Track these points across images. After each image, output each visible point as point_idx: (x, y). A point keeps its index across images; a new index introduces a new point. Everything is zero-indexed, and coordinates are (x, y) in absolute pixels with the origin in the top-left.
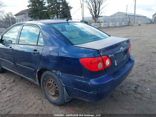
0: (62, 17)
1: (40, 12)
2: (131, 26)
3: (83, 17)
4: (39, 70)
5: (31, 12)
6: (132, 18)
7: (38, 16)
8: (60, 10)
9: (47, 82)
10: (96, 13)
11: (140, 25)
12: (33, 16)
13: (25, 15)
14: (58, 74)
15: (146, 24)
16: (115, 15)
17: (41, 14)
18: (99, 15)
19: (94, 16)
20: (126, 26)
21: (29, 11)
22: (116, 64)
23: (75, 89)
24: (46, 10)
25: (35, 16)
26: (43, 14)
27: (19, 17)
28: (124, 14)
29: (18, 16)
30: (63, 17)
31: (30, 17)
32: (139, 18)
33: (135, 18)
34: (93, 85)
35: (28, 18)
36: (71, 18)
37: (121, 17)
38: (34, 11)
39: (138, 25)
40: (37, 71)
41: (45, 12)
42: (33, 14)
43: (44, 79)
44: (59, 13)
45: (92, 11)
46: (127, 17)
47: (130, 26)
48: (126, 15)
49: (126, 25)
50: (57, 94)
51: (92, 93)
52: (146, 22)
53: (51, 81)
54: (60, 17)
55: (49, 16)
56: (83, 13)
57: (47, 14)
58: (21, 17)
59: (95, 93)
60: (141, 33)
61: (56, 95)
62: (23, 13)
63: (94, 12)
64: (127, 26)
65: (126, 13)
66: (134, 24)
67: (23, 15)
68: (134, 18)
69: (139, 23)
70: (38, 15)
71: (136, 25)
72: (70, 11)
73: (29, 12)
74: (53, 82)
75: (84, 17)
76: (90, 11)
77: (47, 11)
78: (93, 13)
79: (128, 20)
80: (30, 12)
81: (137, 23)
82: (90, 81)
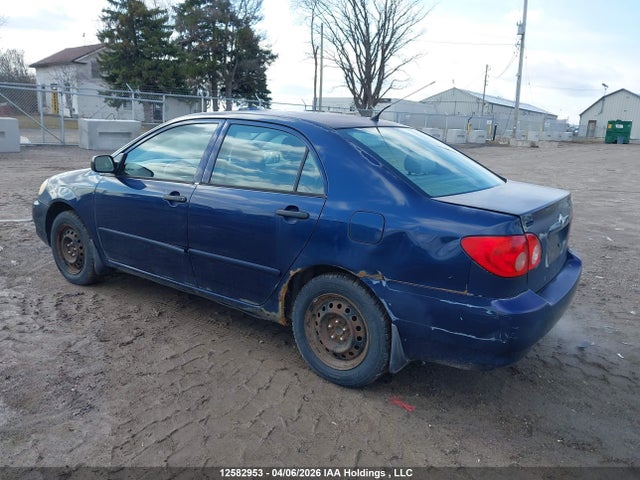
0: (233, 91)
1: (147, 64)
2: (502, 146)
3: (318, 96)
4: (299, 269)
5: (110, 59)
6: (506, 117)
7: (138, 80)
8: (225, 60)
9: (321, 311)
10: (370, 87)
11: (533, 146)
12: (116, 76)
13: (82, 69)
14: (375, 283)
15: (556, 144)
16: (438, 99)
17: (154, 72)
18: (381, 93)
19: (362, 97)
20: (482, 145)
21: (100, 55)
22: (547, 266)
23: (433, 328)
24: (172, 58)
25: (127, 78)
26: (161, 70)
27: (54, 74)
28: (475, 100)
29: (48, 69)
30: (237, 92)
31: (107, 79)
32: (529, 118)
33: (516, 119)
34: (501, 317)
35: (94, 82)
36: (269, 96)
37: (464, 110)
38: (122, 55)
39: (528, 145)
40: (292, 273)
41: (168, 66)
42: (118, 67)
43: (310, 301)
44: (221, 75)
45: (355, 79)
46: (485, 110)
47: (498, 145)
48: (481, 101)
49: (482, 141)
50: (356, 347)
51: (493, 339)
52: (555, 135)
53: (339, 306)
54: (223, 90)
55: (183, 84)
56: (317, 81)
57: (175, 75)
58: (62, 74)
59: (503, 338)
60: (546, 177)
61: (351, 354)
62: (73, 62)
63: (362, 80)
64: (488, 144)
65: (484, 95)
66: (512, 142)
67: (72, 70)
68: (512, 117)
69: (532, 136)
70: (140, 75)
71: (520, 144)
72: (265, 69)
73: (100, 60)
74: (347, 311)
75: (321, 98)
76: (347, 76)
77: (178, 62)
78: (358, 86)
79: (489, 122)
80: (106, 58)
81: (523, 138)
82: (490, 305)
